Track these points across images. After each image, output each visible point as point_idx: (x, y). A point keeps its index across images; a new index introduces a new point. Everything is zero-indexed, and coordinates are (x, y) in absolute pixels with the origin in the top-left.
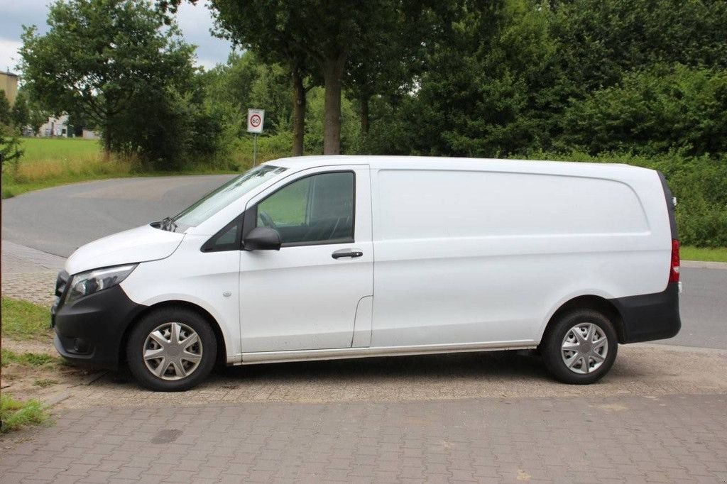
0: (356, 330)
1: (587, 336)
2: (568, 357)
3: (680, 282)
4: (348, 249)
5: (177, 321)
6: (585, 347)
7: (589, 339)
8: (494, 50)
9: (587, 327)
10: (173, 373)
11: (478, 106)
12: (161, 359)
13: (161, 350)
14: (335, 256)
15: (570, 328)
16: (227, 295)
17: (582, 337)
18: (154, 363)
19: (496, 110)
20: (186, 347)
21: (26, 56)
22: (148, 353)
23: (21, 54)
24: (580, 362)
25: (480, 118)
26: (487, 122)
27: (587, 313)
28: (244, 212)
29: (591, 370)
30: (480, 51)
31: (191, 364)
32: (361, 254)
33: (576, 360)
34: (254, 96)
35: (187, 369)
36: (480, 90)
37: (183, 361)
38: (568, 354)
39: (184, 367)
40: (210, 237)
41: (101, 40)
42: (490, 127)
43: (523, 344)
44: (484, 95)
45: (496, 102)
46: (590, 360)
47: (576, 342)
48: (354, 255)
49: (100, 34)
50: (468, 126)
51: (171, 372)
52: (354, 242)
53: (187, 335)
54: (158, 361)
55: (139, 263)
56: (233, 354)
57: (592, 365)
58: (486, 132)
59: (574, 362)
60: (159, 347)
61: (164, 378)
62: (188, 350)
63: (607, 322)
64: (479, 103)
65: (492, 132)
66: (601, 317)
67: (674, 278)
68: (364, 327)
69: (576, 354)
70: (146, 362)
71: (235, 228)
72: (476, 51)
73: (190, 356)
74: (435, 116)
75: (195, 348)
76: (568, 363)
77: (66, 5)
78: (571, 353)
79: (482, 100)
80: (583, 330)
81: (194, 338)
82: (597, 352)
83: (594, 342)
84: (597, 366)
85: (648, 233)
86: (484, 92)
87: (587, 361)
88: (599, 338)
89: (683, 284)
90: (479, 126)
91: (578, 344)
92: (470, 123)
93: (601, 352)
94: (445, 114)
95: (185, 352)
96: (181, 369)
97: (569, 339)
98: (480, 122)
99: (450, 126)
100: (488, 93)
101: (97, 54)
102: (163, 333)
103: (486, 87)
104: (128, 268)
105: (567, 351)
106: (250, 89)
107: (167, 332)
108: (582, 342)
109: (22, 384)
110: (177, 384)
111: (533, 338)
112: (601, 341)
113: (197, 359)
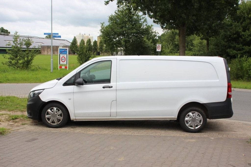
0: (111, 111)
1: (194, 116)
2: (188, 123)
3: (232, 98)
4: (108, 85)
5: (55, 107)
6: (194, 120)
7: (195, 117)
8: (246, 20)
9: (195, 113)
10: (54, 123)
11: (240, 40)
12: (50, 118)
13: (50, 115)
14: (104, 87)
15: (188, 113)
16: (70, 99)
17: (192, 116)
18: (49, 119)
19: (247, 41)
20: (58, 114)
21: (102, 32)
22: (47, 116)
23: (100, 31)
24: (192, 125)
25: (240, 44)
26: (243, 45)
27: (194, 108)
28: (76, 74)
29: (196, 128)
30: (241, 21)
31: (60, 120)
32: (112, 87)
33: (190, 124)
34: (176, 40)
35: (58, 122)
36: (241, 34)
37: (57, 119)
38: (187, 122)
39: (58, 121)
40: (65, 81)
41: (122, 25)
42: (244, 47)
43: (172, 118)
44: (242, 36)
45: (246, 38)
46: (196, 125)
47: (190, 118)
48: (109, 87)
49: (123, 23)
50: (237, 47)
51: (53, 122)
52: (110, 83)
53: (58, 111)
54: (50, 119)
55: (44, 89)
56: (72, 117)
57: (197, 126)
58: (243, 49)
59: (189, 125)
60: (50, 114)
61: (52, 124)
62: (58, 115)
63: (202, 111)
64: (240, 39)
65: (245, 49)
66: (200, 109)
67: (229, 96)
68: (114, 110)
69: (190, 122)
70: (46, 119)
71: (73, 78)
72: (240, 21)
73: (59, 117)
74: (225, 44)
75: (61, 115)
76: (187, 125)
77: (113, 16)
78: (189, 122)
79: (241, 38)
80: (193, 114)
81: (60, 112)
82: (198, 122)
83: (197, 118)
84: (199, 127)
85: (218, 80)
86: (242, 35)
87: (194, 125)
88: (199, 117)
89: (233, 99)
90: (240, 47)
91: (191, 119)
92: (237, 46)
93: (200, 122)
94: (229, 43)
95: (57, 116)
96: (56, 122)
97: (188, 117)
98: (241, 45)
99: (230, 47)
100: (243, 35)
101: (121, 30)
102: (51, 110)
103: (243, 33)
104: (42, 91)
105: (187, 121)
106: (175, 38)
107: (52, 110)
108: (193, 118)
109: (17, 124)
110: (55, 126)
111: (174, 116)
112: (200, 118)
113: (61, 118)
